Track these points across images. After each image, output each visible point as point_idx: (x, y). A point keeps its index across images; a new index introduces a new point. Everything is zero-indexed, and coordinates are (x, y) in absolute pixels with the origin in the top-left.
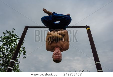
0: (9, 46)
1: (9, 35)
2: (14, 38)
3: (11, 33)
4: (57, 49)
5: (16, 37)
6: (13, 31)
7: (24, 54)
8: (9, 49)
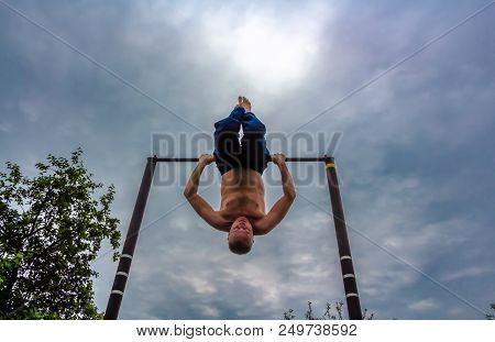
1: (58, 173)
3: (68, 165)
6: (75, 159)
7: (115, 245)
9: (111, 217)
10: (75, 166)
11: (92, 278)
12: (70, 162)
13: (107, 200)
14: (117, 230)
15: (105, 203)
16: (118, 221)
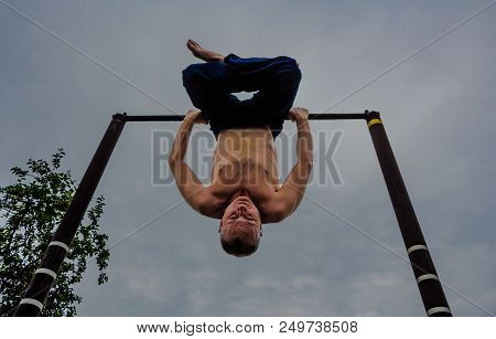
0: (39, 227)
1: (39, 180)
3: (49, 170)
5: (67, 189)
6: (56, 162)
7: (102, 265)
8: (36, 243)
10: (57, 171)
11: (75, 304)
12: (51, 166)
13: (95, 214)
14: (105, 248)
15: (93, 218)
16: (106, 237)
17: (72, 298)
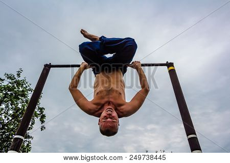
1: (10, 83)
2: (21, 89)
3: (15, 78)
4: (110, 107)
6: (19, 75)
8: (11, 112)
9: (40, 107)
11: (30, 139)
12: (16, 77)
14: (44, 113)
16: (44, 109)
17: (29, 137)
